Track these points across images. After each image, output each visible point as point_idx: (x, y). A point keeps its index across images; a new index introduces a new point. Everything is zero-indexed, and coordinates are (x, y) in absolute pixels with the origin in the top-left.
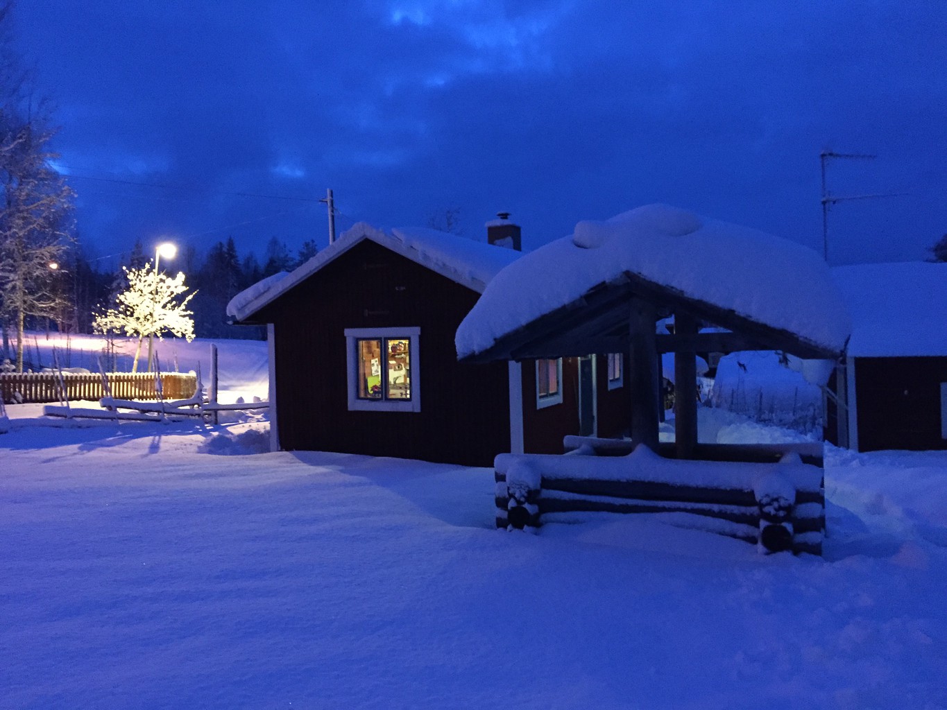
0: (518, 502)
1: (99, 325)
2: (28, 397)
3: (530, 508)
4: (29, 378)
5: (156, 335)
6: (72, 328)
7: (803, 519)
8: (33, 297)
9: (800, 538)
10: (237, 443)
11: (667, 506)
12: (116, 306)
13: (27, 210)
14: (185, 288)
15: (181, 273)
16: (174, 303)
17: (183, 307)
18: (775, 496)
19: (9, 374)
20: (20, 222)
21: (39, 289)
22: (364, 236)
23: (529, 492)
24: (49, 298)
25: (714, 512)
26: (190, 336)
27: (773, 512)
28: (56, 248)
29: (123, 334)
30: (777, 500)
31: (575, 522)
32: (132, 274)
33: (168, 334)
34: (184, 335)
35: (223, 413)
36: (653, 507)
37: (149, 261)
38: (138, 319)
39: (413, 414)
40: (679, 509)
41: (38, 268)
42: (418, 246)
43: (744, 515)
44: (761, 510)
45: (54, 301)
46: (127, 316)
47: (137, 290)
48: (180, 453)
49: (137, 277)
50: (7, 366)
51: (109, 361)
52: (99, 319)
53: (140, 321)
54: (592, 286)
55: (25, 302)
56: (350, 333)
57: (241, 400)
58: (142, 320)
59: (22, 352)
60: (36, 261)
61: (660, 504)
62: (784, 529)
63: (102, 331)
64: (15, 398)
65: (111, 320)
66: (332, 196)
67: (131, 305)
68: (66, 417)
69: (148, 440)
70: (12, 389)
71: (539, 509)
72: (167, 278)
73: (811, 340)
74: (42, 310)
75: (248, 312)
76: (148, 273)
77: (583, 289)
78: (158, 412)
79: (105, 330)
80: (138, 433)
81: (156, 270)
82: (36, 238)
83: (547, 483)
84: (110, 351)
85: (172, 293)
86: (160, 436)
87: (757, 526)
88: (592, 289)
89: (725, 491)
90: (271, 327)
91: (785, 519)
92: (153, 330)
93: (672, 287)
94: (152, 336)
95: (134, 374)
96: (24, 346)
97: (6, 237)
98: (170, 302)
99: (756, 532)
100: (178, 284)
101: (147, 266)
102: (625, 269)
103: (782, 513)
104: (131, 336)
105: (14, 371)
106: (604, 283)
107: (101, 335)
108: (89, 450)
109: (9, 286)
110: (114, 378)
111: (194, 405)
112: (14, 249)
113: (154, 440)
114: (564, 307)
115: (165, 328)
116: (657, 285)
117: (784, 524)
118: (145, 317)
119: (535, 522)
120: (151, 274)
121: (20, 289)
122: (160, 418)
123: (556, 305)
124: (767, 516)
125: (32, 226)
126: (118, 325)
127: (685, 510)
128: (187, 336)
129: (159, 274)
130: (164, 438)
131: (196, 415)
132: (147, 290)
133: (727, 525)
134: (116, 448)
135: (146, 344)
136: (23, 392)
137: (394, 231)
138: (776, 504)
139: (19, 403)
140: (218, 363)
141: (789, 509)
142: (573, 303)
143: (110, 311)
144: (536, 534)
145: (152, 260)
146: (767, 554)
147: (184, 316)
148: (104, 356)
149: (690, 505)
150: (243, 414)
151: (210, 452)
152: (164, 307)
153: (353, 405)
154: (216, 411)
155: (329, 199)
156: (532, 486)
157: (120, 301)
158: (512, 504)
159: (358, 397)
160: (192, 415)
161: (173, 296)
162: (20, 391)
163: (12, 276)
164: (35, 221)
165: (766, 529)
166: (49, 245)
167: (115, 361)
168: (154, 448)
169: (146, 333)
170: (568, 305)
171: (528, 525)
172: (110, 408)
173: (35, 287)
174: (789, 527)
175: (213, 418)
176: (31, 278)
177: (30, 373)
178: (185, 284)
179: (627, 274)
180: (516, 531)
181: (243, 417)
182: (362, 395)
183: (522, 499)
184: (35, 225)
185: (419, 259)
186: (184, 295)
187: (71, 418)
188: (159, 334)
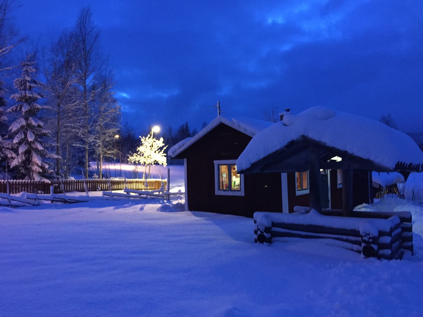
0: (261, 232)
1: (130, 160)
2: (103, 188)
3: (267, 235)
4: (103, 181)
5: (151, 164)
6: (125, 161)
7: (382, 243)
8: (106, 149)
9: (381, 252)
10: (173, 207)
11: (324, 236)
12: (137, 152)
13: (104, 115)
14: (163, 144)
15: (162, 138)
16: (159, 150)
17: (162, 152)
18: (368, 233)
19: (96, 179)
20: (101, 120)
21: (108, 146)
22: (221, 121)
23: (266, 228)
24: (112, 149)
25: (344, 239)
26: (165, 164)
27: (367, 240)
28: (115, 129)
29: (139, 164)
30: (369, 234)
31: (286, 242)
32: (143, 139)
33: (157, 163)
34: (163, 164)
35: (172, 196)
36: (318, 236)
37: (149, 133)
38: (145, 157)
39: (241, 197)
40: (329, 238)
41: (108, 138)
42: (243, 125)
43: (356, 241)
44: (362, 238)
45: (114, 150)
46: (141, 156)
47: (145, 145)
48: (150, 211)
49: (145, 140)
50: (95, 176)
51: (135, 174)
52: (130, 158)
53: (146, 158)
54: (288, 142)
55: (103, 151)
56: (216, 162)
57: (180, 191)
58: (146, 157)
59: (101, 171)
60: (107, 135)
61: (320, 235)
62: (372, 247)
63: (131, 162)
64: (98, 189)
65: (134, 158)
66: (219, 104)
67: (142, 152)
68: (111, 196)
69: (140, 206)
70: (97, 186)
71: (271, 235)
72: (156, 140)
73: (380, 164)
74: (109, 154)
75: (176, 153)
76: (149, 138)
77: (286, 143)
78: (146, 195)
79: (133, 162)
80: (137, 203)
81: (152, 137)
82: (107, 126)
83: (274, 224)
84: (136, 170)
85: (158, 146)
86: (145, 204)
87: (361, 245)
88: (289, 143)
89: (348, 230)
90: (185, 160)
91: (373, 243)
92: (150, 162)
93: (321, 142)
94: (150, 164)
95: (143, 180)
96: (102, 169)
97: (96, 126)
98: (158, 150)
99: (361, 248)
100: (160, 143)
101: (149, 136)
102: (301, 134)
103: (371, 240)
104: (143, 164)
105: (97, 178)
106: (293, 140)
107: (131, 164)
108: (117, 208)
109: (97, 145)
110: (135, 181)
111: (160, 192)
112: (99, 130)
113: (142, 206)
114: (278, 151)
115: (155, 161)
116: (315, 141)
117: (372, 245)
118: (148, 157)
119: (269, 241)
120: (150, 139)
121: (101, 146)
122: (146, 197)
123: (274, 150)
124: (364, 241)
125: (105, 121)
126: (137, 160)
127: (332, 238)
128: (164, 164)
129: (153, 138)
130: (147, 205)
131: (161, 196)
132: (149, 145)
133: (349, 245)
134: (126, 209)
135: (148, 167)
136: (101, 187)
137: (233, 119)
138: (368, 236)
139: (99, 191)
140: (170, 176)
141: (374, 238)
142: (281, 149)
143: (134, 154)
144: (269, 246)
145: (151, 133)
146: (365, 258)
147: (163, 156)
148: (134, 173)
149: (333, 236)
150: (180, 196)
151: (161, 211)
152: (155, 152)
153: (217, 193)
154: (169, 195)
155: (218, 106)
156: (267, 225)
157: (138, 150)
158: (259, 233)
159: (219, 189)
160: (159, 196)
161: (158, 148)
162: (100, 186)
163: (98, 141)
164: (107, 119)
165: (364, 247)
166: (112, 128)
167: (138, 175)
168: (142, 209)
169: (148, 163)
170: (279, 149)
171: (266, 242)
172: (127, 193)
173: (106, 145)
174: (375, 247)
175: (167, 198)
176: (105, 141)
177: (104, 179)
178: (163, 142)
179: (303, 136)
180: (261, 244)
181: (180, 198)
182: (221, 188)
183: (263, 231)
184: (107, 121)
185: (242, 131)
186: (163, 147)
187: (112, 196)
188: (153, 164)
